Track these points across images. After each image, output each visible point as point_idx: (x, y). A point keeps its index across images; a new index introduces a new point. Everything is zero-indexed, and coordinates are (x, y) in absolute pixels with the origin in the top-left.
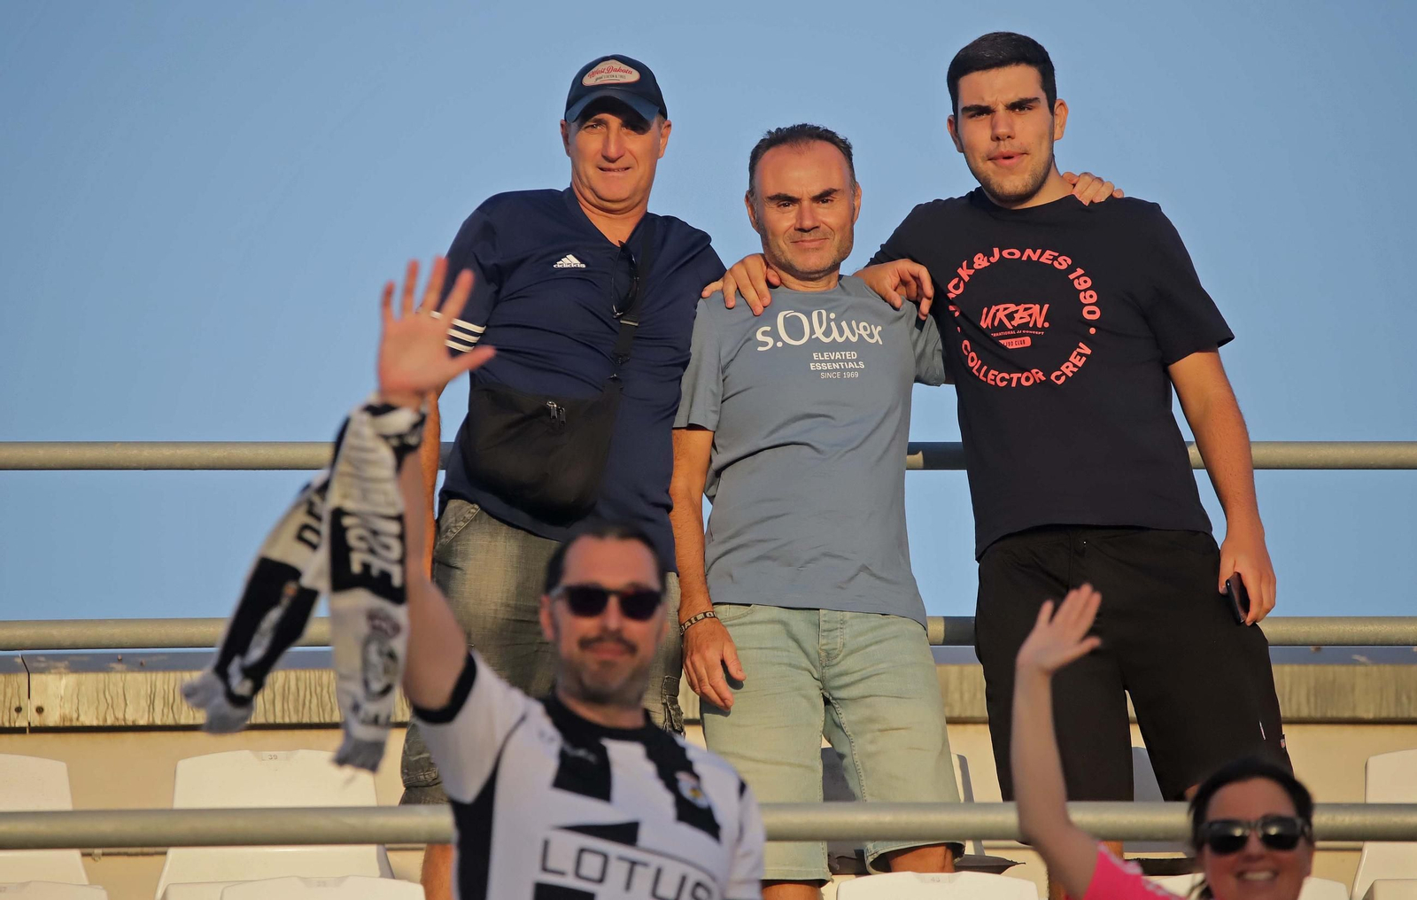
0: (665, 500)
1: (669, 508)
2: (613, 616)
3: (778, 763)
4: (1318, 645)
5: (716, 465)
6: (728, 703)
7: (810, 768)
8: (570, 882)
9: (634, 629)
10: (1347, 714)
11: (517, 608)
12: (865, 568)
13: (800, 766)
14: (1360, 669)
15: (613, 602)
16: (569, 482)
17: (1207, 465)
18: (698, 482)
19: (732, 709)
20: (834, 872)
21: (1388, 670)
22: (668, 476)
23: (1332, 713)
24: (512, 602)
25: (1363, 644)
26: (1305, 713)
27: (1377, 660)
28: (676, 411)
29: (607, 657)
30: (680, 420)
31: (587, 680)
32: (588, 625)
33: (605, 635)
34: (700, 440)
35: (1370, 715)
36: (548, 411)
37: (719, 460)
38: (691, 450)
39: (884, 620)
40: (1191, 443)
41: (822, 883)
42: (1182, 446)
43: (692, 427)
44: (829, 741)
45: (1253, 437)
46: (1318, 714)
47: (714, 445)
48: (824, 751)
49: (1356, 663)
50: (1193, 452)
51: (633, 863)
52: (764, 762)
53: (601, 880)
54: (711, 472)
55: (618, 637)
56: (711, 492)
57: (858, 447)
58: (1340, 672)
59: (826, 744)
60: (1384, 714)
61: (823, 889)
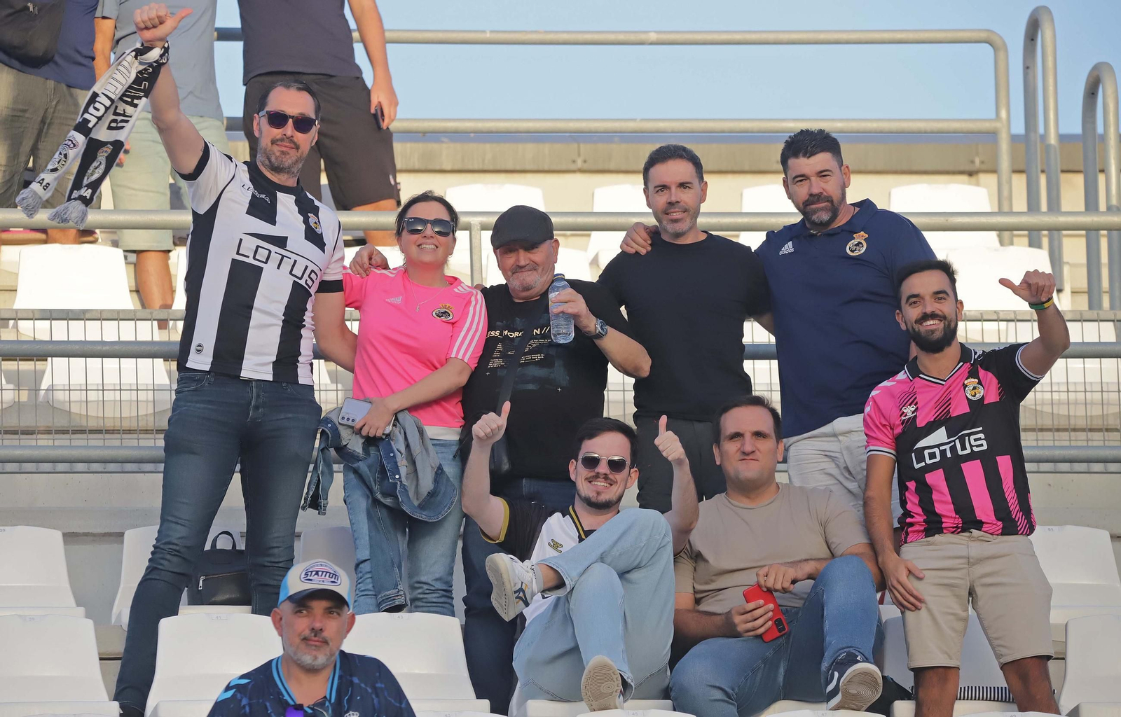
0: (92, 55)
1: (93, 59)
2: (289, 129)
3: (147, 191)
4: (424, 133)
5: (117, 37)
6: (123, 161)
7: (164, 194)
8: (251, 261)
9: (299, 137)
10: (438, 168)
11: (14, 110)
12: (191, 93)
13: (158, 192)
14: (444, 145)
15: (291, 121)
16: (39, 45)
17: (363, 41)
18: (108, 46)
19: (124, 164)
20: (175, 244)
21: (458, 146)
22: (93, 42)
23: (431, 167)
24: (11, 106)
25: (445, 132)
26: (417, 167)
27: (453, 140)
28: (96, 9)
29: (285, 149)
30: (98, 13)
31: (273, 159)
32: (277, 132)
33: (285, 138)
34: (108, 25)
35: (449, 168)
36: (29, 8)
37: (118, 35)
38: (104, 30)
39: (201, 119)
40: (354, 30)
41: (169, 251)
42: (350, 31)
43: (104, 18)
44: (174, 179)
45: (386, 27)
46: (423, 167)
47: (116, 27)
48: (171, 185)
49: (443, 142)
50: (356, 35)
51: (283, 256)
52: (140, 190)
53: (266, 263)
54: (115, 41)
55: (291, 139)
56: (114, 50)
57: (189, 29)
58: (435, 146)
59: (171, 181)
60: (456, 168)
61: (171, 254)
